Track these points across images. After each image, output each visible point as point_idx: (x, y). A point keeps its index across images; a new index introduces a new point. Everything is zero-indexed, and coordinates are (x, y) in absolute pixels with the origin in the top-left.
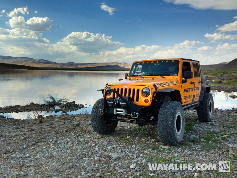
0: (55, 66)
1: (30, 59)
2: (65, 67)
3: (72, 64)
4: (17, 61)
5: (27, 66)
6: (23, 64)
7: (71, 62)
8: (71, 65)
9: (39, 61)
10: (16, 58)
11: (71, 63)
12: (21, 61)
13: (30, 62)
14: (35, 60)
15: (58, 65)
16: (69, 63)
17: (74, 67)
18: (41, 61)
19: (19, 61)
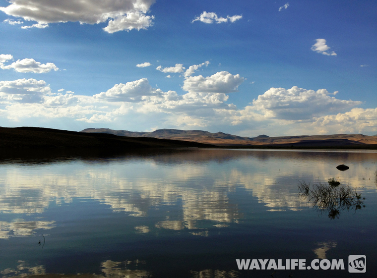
0: (238, 142)
1: (203, 133)
2: (254, 143)
3: (265, 138)
4: (187, 136)
5: (200, 142)
6: (195, 140)
7: (264, 136)
8: (264, 140)
9: (216, 134)
10: (185, 132)
11: (263, 138)
12: (192, 136)
13: (203, 137)
14: (211, 134)
15: (244, 141)
16: (260, 136)
17: (268, 143)
18: (219, 135)
19: (190, 136)
